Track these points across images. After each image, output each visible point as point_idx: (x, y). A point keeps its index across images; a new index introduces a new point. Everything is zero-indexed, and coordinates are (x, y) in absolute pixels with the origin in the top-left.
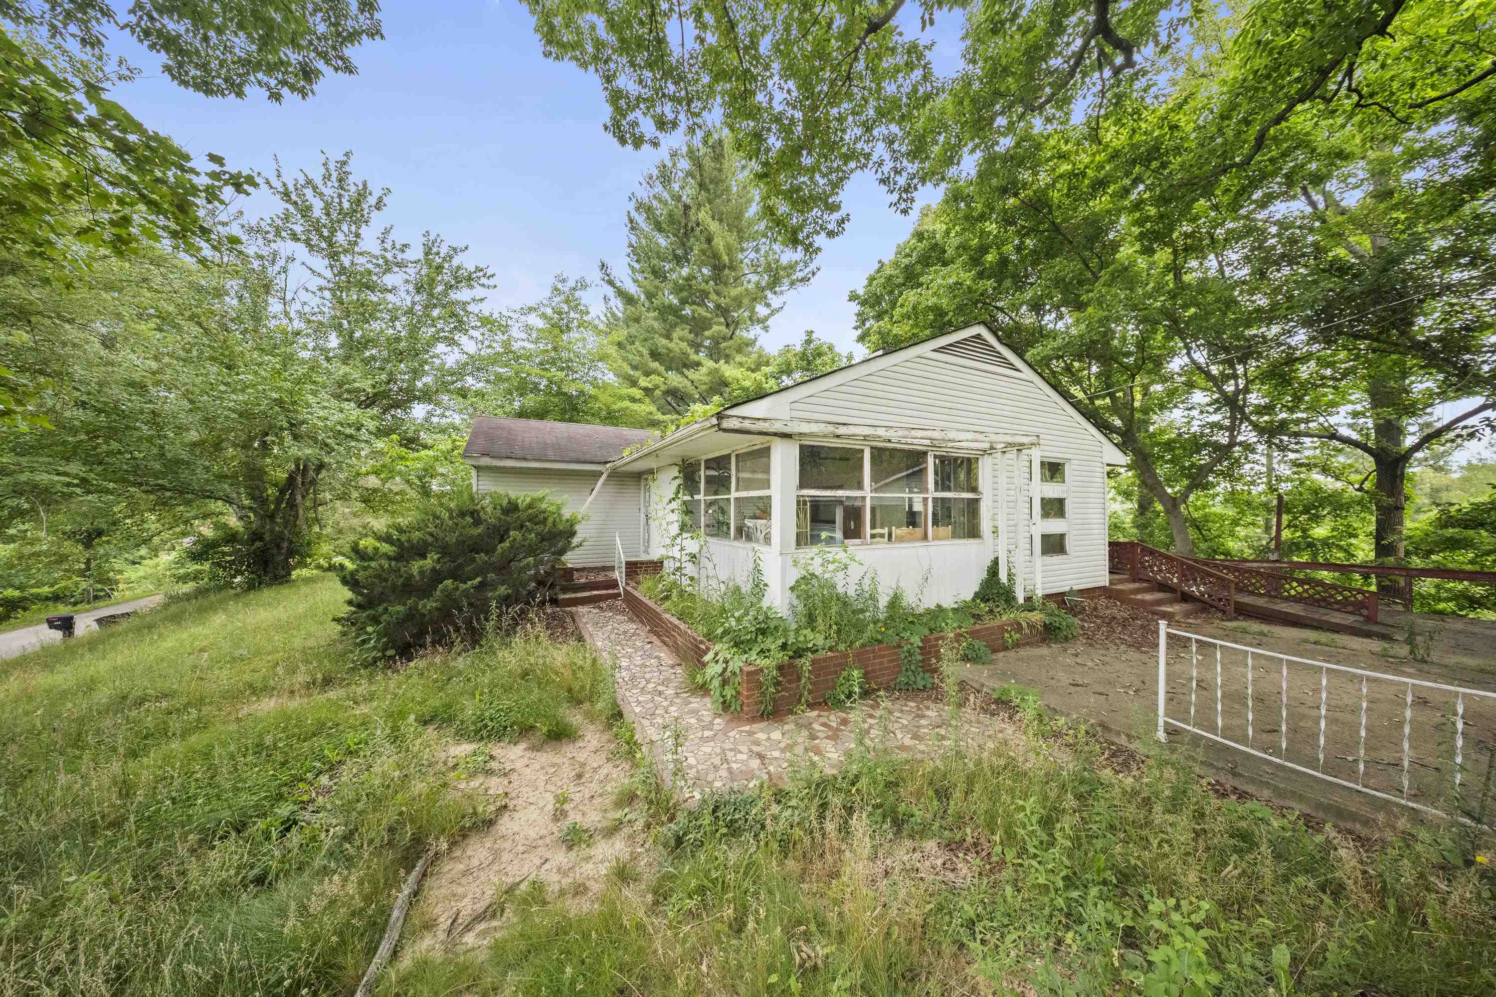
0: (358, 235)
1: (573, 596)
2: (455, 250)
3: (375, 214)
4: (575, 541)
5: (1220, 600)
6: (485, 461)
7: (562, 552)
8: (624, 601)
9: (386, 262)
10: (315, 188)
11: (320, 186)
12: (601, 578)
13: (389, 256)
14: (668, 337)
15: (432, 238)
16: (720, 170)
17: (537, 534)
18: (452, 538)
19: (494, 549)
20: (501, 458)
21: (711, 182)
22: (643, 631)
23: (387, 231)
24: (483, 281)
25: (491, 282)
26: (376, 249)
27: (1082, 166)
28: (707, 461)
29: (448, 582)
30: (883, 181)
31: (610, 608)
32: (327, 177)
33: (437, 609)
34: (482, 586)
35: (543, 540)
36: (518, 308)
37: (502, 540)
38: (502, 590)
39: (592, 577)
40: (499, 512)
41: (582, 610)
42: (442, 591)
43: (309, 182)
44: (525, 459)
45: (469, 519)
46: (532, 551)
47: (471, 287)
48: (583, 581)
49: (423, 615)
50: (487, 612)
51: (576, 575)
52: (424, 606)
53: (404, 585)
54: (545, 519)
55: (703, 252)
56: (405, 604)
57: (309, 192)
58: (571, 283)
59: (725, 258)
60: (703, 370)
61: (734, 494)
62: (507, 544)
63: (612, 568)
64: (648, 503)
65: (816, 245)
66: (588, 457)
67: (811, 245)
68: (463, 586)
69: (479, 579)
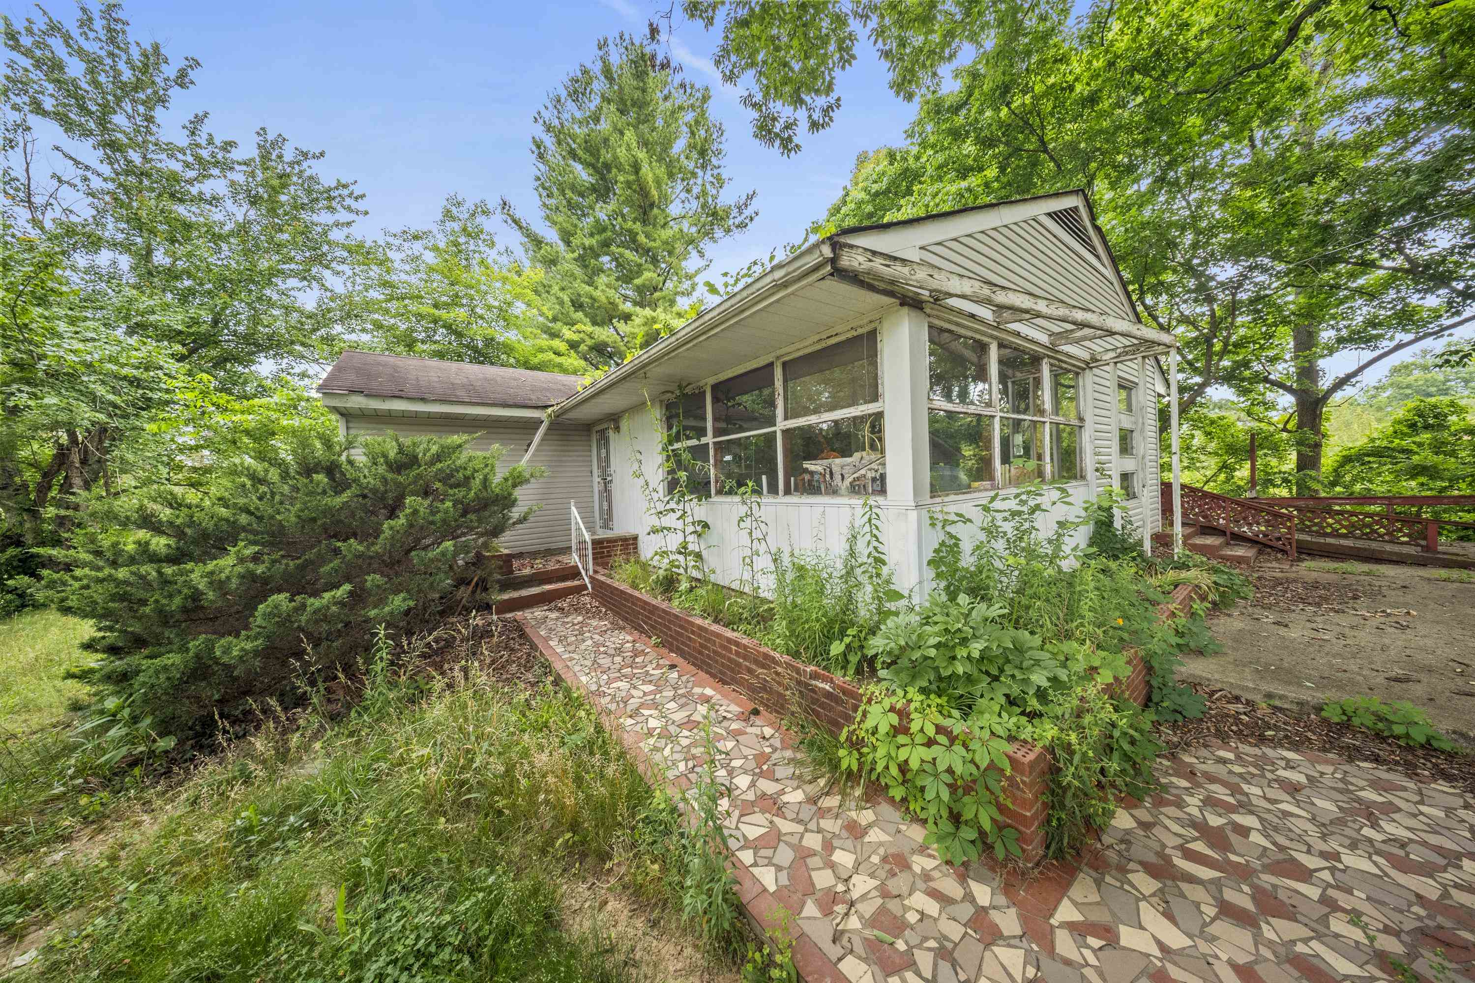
0: (149, 119)
1: (515, 594)
2: (305, 155)
3: (175, 92)
4: (515, 513)
5: (1279, 539)
6: (357, 402)
7: (496, 532)
8: (593, 596)
9: (199, 159)
10: (67, 39)
11: (75, 32)
12: (552, 566)
13: (205, 154)
14: (590, 283)
15: (271, 137)
16: (644, 91)
17: (456, 503)
18: (289, 516)
19: (377, 533)
20: (384, 397)
21: (634, 104)
22: (647, 645)
23: (199, 120)
24: (348, 201)
25: (360, 205)
26: (182, 139)
27: (1070, 78)
28: (715, 388)
29: (281, 598)
30: (887, 54)
31: (577, 610)
32: (86, 22)
33: (256, 653)
34: (358, 597)
35: (465, 513)
36: (397, 230)
37: (392, 515)
38: (398, 602)
39: (539, 564)
40: (382, 469)
41: (530, 616)
42: (267, 616)
43: (54, 28)
44: (423, 400)
45: (321, 478)
46: (449, 531)
47: (331, 209)
48: (527, 571)
49: (227, 667)
50: (368, 649)
51: (516, 564)
52: (227, 651)
53: (184, 610)
54: (467, 479)
55: (629, 184)
56: (183, 649)
57: (56, 44)
58: (469, 205)
59: (654, 193)
60: (637, 321)
61: (782, 424)
62: (401, 521)
63: (567, 550)
64: (605, 464)
65: (796, 140)
66: (519, 400)
67: (790, 139)
68: (314, 603)
69: (347, 587)
